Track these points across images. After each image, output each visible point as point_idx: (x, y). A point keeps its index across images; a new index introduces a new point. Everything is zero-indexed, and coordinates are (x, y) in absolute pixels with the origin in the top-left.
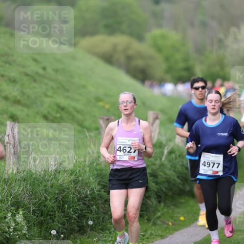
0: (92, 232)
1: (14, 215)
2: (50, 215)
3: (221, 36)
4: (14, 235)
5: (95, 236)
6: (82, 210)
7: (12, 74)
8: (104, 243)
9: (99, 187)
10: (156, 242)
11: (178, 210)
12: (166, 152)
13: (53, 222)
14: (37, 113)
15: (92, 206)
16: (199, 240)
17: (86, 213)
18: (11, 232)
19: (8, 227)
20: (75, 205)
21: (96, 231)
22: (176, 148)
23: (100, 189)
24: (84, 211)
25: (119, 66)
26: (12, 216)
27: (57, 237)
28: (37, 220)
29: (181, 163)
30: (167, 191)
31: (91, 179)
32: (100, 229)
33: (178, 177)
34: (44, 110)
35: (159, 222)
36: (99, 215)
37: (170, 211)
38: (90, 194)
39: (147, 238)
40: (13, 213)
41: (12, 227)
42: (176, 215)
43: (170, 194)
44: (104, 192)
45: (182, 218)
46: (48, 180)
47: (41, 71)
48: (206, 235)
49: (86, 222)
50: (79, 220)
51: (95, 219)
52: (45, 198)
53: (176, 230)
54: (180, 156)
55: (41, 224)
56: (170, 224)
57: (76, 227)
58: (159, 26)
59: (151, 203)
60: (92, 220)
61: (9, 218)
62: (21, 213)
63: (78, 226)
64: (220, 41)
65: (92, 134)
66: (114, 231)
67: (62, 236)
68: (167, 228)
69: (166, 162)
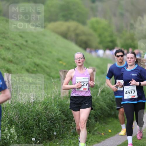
0: (56, 139)
1: (9, 129)
2: (31, 129)
3: (132, 22)
4: (9, 141)
5: (58, 142)
6: (50, 126)
7: (7, 45)
8: (63, 145)
9: (60, 112)
10: (95, 145)
11: (107, 126)
12: (100, 91)
13: (33, 133)
14: (23, 68)
15: (56, 123)
16: (120, 144)
17: (52, 127)
18: (8, 139)
19: (6, 136)
20: (46, 123)
21: (58, 139)
22: (106, 89)
23: (61, 113)
24: (51, 127)
25: (71, 40)
26: (8, 129)
27: (36, 142)
28: (23, 132)
29: (108, 98)
30: (100, 115)
31: (55, 107)
32: (61, 137)
33: (107, 106)
34: (27, 66)
35: (96, 133)
36: (60, 129)
37: (103, 127)
38: (55, 116)
39: (89, 143)
40: (8, 127)
41: (8, 136)
42: (106, 129)
43: (103, 116)
44: (63, 115)
45: (110, 131)
46: (30, 108)
47: (25, 43)
48: (124, 141)
49: (52, 133)
50: (48, 132)
51: (58, 132)
52: (28, 118)
53: (106, 138)
54: (108, 93)
55: (26, 134)
56: (103, 134)
57: (47, 136)
58: (95, 16)
59: (91, 122)
60: (56, 132)
61: (6, 131)
62: (14, 128)
63: (48, 136)
64: (132, 25)
65: (56, 80)
66: (69, 139)
67: (38, 141)
68: (101, 136)
69: (100, 97)
